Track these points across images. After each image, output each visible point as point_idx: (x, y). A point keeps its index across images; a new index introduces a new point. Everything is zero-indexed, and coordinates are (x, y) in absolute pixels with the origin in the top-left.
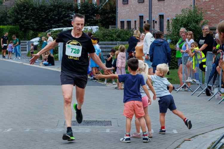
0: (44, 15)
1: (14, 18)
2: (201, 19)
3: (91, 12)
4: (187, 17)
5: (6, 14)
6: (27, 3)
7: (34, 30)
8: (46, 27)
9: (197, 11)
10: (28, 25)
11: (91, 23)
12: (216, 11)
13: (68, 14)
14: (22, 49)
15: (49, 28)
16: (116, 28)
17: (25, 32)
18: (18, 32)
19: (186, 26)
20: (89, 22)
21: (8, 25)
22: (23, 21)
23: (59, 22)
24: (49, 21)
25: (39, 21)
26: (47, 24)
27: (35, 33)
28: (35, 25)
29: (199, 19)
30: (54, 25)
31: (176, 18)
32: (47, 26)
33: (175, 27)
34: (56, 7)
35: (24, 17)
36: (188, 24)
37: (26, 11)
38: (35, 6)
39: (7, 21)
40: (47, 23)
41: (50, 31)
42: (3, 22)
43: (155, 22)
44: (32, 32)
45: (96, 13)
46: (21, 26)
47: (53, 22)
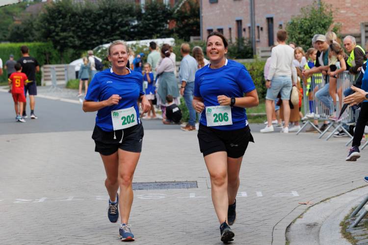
0: (90, 24)
1: (43, 30)
2: (330, 22)
3: (161, 17)
4: (309, 20)
5: (32, 25)
6: (63, 7)
7: (74, 47)
8: (94, 42)
9: (325, 9)
10: (67, 41)
11: (163, 34)
12: (355, 8)
13: (127, 21)
14: (58, 77)
15: (98, 44)
16: (201, 40)
17: (61, 51)
18: (51, 51)
19: (307, 32)
20: (159, 33)
21: (35, 41)
22: (57, 35)
23: (113, 34)
24: (97, 33)
25: (82, 34)
26: (94, 38)
27: (76, 51)
28: (76, 39)
29: (328, 21)
30: (105, 38)
31: (292, 21)
32: (95, 40)
33: (292, 35)
34: (108, 12)
35: (59, 29)
36: (310, 30)
37: (63, 19)
38: (75, 11)
39: (33, 35)
40: (95, 35)
41: (99, 48)
42: (28, 38)
43: (260, 29)
44: (71, 51)
45: (169, 19)
46: (56, 43)
47: (104, 34)
